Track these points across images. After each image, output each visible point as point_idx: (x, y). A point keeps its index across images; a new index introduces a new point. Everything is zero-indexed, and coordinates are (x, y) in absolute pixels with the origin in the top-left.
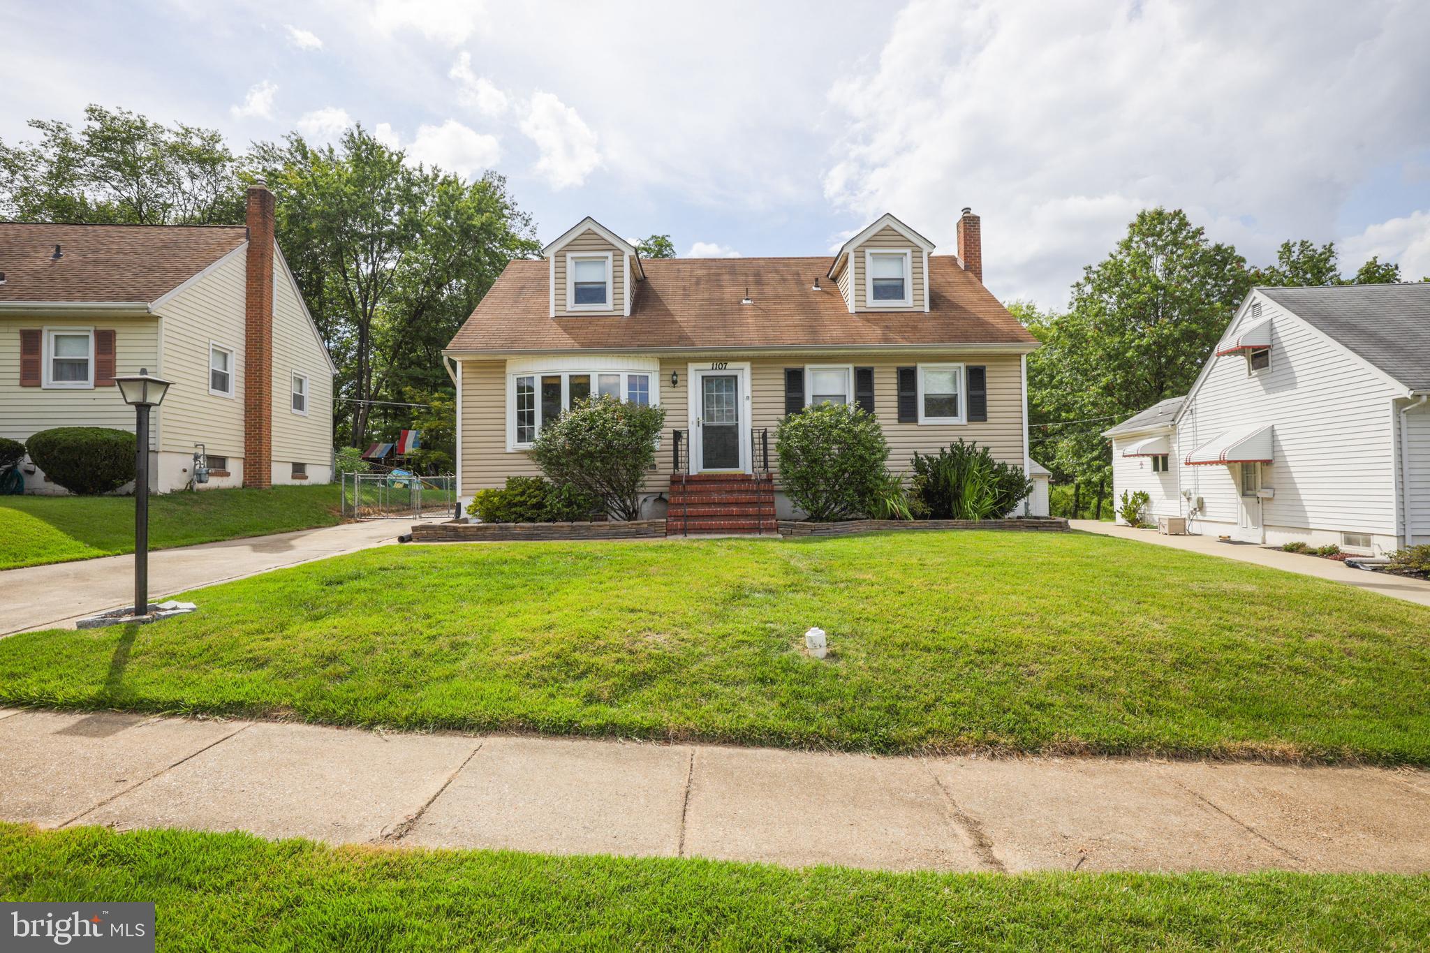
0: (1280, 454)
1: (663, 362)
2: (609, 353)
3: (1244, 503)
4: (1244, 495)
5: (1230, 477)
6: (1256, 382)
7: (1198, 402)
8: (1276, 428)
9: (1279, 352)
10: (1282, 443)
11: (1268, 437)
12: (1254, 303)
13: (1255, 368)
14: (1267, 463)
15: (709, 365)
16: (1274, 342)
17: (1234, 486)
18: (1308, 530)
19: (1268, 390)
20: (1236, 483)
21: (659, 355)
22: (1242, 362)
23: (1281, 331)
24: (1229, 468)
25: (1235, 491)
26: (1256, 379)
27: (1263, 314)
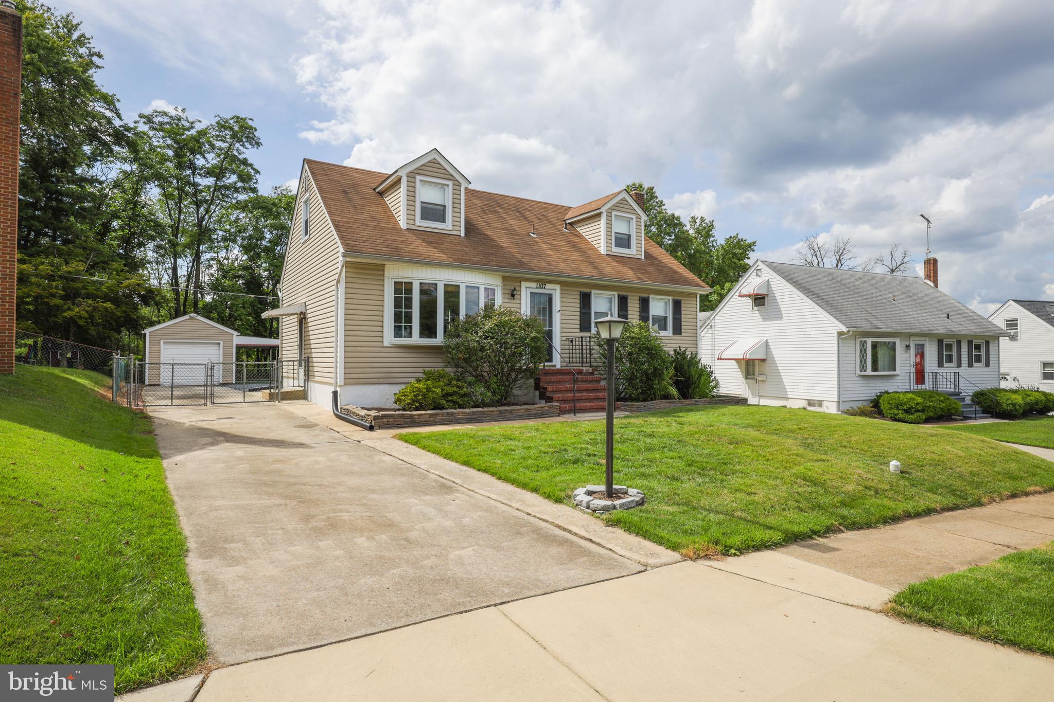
0: (770, 356)
1: (505, 279)
2: (476, 269)
3: (746, 383)
4: (746, 378)
5: (737, 367)
6: (757, 314)
7: (716, 321)
8: (769, 341)
9: (772, 298)
10: (772, 350)
11: (764, 346)
12: (757, 268)
13: (756, 306)
14: (763, 360)
15: (534, 285)
16: (770, 293)
17: (740, 373)
18: (787, 399)
19: (765, 319)
20: (741, 371)
21: (502, 274)
22: (749, 301)
23: (774, 287)
24: (737, 362)
25: (741, 376)
26: (757, 312)
27: (763, 275)
